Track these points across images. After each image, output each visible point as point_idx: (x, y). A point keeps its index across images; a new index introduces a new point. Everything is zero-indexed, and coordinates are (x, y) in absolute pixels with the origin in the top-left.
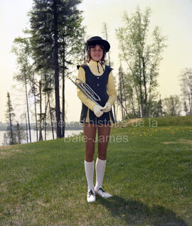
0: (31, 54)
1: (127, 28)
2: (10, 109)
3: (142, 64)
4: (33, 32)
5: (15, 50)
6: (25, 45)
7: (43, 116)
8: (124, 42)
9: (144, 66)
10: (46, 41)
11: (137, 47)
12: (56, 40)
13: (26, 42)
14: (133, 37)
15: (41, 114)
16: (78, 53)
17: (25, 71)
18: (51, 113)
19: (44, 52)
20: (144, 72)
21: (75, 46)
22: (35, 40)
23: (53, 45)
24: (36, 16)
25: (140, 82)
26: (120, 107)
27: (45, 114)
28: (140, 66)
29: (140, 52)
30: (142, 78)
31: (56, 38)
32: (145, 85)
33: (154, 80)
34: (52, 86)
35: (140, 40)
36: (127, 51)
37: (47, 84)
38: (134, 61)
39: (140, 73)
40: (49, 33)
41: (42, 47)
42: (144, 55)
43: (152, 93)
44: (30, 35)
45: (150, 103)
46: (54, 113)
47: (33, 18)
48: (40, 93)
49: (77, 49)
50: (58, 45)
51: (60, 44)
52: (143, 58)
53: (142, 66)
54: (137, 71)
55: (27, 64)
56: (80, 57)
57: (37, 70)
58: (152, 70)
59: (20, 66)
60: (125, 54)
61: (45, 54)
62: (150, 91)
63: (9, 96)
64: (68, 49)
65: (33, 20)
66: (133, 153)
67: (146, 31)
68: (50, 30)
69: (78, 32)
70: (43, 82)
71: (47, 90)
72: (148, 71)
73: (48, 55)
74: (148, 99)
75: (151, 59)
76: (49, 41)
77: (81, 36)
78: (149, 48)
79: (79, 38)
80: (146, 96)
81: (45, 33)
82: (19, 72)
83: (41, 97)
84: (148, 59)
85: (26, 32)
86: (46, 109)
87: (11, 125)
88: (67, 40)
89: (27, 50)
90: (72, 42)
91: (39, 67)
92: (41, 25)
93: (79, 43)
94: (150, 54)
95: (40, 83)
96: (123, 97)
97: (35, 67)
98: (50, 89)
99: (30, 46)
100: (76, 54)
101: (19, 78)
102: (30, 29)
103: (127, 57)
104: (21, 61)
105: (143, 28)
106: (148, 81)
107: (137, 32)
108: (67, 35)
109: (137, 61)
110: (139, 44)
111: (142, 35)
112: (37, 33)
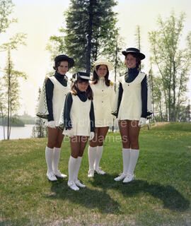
1: (160, 33)
3: (172, 68)
4: (69, 31)
5: (49, 48)
6: (60, 44)
8: (156, 46)
9: (175, 70)
10: (80, 41)
11: (169, 51)
12: (90, 41)
13: (60, 41)
14: (165, 41)
16: (110, 53)
19: (77, 51)
20: (174, 76)
21: (108, 47)
22: (70, 39)
23: (86, 45)
24: (72, 16)
25: (169, 85)
28: (170, 70)
29: (171, 56)
30: (172, 83)
31: (90, 38)
32: (174, 90)
33: (183, 85)
35: (173, 44)
36: (159, 55)
38: (165, 65)
39: (170, 77)
40: (83, 33)
41: (76, 46)
42: (175, 59)
43: (181, 98)
44: (65, 34)
45: (178, 107)
47: (69, 18)
49: (109, 50)
50: (91, 45)
51: (94, 44)
52: (174, 63)
53: (172, 71)
54: (167, 75)
56: (112, 58)
58: (182, 75)
60: (156, 58)
61: (78, 53)
62: (179, 96)
64: (101, 50)
65: (69, 20)
67: (179, 36)
68: (85, 30)
69: (111, 33)
72: (178, 76)
73: (81, 54)
74: (176, 103)
75: (182, 64)
76: (83, 41)
77: (114, 38)
78: (181, 52)
79: (112, 39)
80: (175, 100)
81: (80, 33)
84: (179, 64)
85: (61, 31)
88: (100, 41)
89: (61, 48)
90: (105, 42)
92: (77, 25)
93: (111, 44)
94: (181, 59)
99: (64, 45)
100: (108, 55)
102: (65, 28)
103: (158, 61)
105: (177, 32)
106: (178, 85)
107: (170, 36)
108: (100, 36)
109: (168, 65)
110: (171, 49)
111: (175, 40)
112: (72, 32)
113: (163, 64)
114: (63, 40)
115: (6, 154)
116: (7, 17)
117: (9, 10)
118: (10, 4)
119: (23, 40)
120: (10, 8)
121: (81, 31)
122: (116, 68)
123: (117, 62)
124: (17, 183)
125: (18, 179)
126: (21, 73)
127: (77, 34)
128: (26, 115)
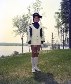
0: (61, 18)
2: (53, 38)
4: (62, 10)
5: (55, 17)
6: (59, 15)
7: (64, 41)
10: (66, 13)
12: (70, 12)
13: (59, 14)
15: (64, 40)
17: (58, 24)
18: (68, 40)
19: (65, 17)
22: (62, 13)
23: (69, 14)
24: (63, 4)
27: (65, 40)
34: (68, 29)
37: (66, 29)
40: (68, 10)
41: (65, 15)
46: (69, 40)
47: (62, 5)
48: (64, 33)
55: (59, 22)
57: (63, 24)
59: (57, 23)
61: (66, 18)
63: (52, 34)
71: (66, 31)
82: (56, 25)
83: (64, 34)
85: (59, 10)
86: (66, 38)
87: (53, 44)
89: (59, 17)
91: (63, 23)
92: (65, 7)
95: (64, 29)
97: (62, 23)
98: (67, 31)
99: (60, 15)
101: (56, 27)
102: (60, 9)
104: (57, 21)
116: (39, 7)
117: (40, 5)
118: (40, 3)
119: (45, 15)
120: (40, 4)
121: (67, 9)
126: (45, 27)
127: (65, 10)
128: (48, 43)
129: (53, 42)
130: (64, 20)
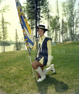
0: (26, 13)
1: (67, 2)
2: (17, 36)
3: (72, 18)
8: (65, 8)
9: (73, 19)
10: (32, 7)
11: (71, 10)
12: (37, 7)
14: (69, 6)
16: (45, 13)
20: (73, 21)
21: (44, 10)
22: (28, 7)
23: (35, 9)
25: (71, 25)
26: (62, 36)
28: (71, 19)
29: (72, 12)
30: (72, 24)
32: (73, 27)
33: (77, 25)
34: (34, 26)
35: (72, 7)
36: (66, 12)
38: (69, 16)
39: (71, 22)
40: (34, 4)
41: (31, 10)
42: (73, 14)
43: (76, 31)
44: (26, 5)
45: (75, 35)
46: (35, 38)
49: (45, 11)
50: (37, 9)
51: (38, 8)
52: (73, 15)
53: (72, 19)
54: (70, 21)
56: (46, 15)
57: (28, 19)
58: (77, 21)
61: (32, 13)
62: (75, 30)
63: (16, 30)
64: (41, 11)
66: (75, 56)
67: (75, 3)
69: (46, 4)
70: (31, 25)
72: (75, 21)
74: (74, 33)
75: (77, 16)
76: (34, 7)
77: (47, 5)
78: (76, 11)
79: (46, 6)
80: (73, 31)
81: (32, 4)
84: (75, 16)
85: (24, 3)
87: (17, 42)
88: (41, 7)
89: (24, 11)
90: (43, 8)
93: (46, 8)
94: (76, 14)
96: (63, 32)
98: (33, 28)
103: (66, 15)
105: (74, 2)
106: (75, 25)
107: (71, 4)
108: (41, 5)
109: (70, 17)
110: (71, 9)
111: (73, 5)
112: (29, 4)
113: (68, 16)
114: (25, 8)
115: (5, 59)
122: (48, 19)
123: (48, 16)
124: (11, 73)
125: (12, 71)
126: (8, 23)
127: (31, 4)
128: (11, 41)
129: (17, 40)
130: (29, 15)
